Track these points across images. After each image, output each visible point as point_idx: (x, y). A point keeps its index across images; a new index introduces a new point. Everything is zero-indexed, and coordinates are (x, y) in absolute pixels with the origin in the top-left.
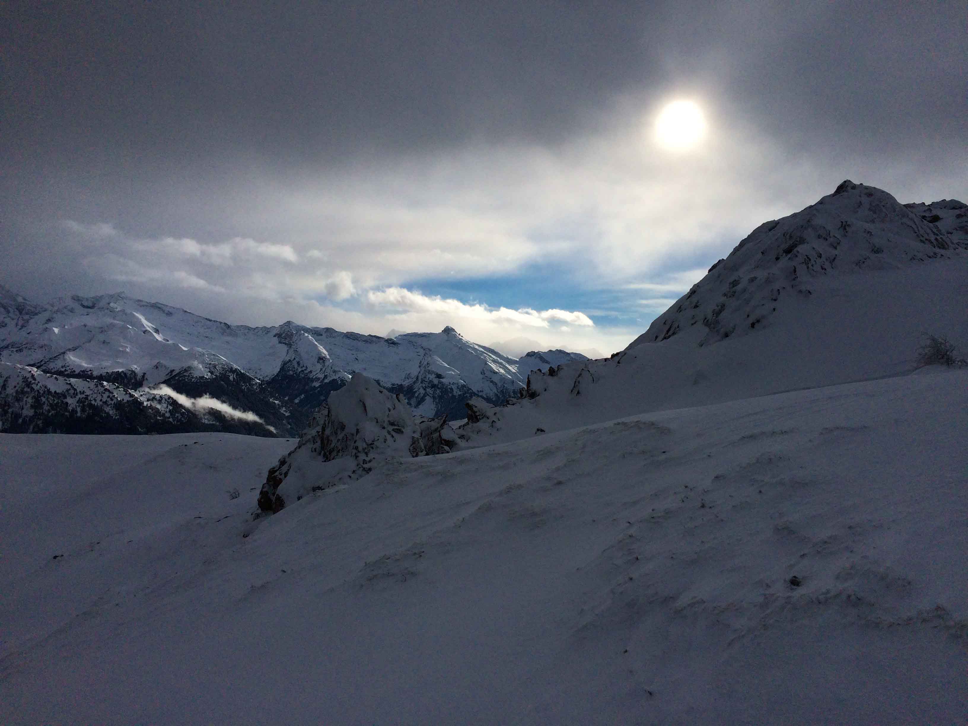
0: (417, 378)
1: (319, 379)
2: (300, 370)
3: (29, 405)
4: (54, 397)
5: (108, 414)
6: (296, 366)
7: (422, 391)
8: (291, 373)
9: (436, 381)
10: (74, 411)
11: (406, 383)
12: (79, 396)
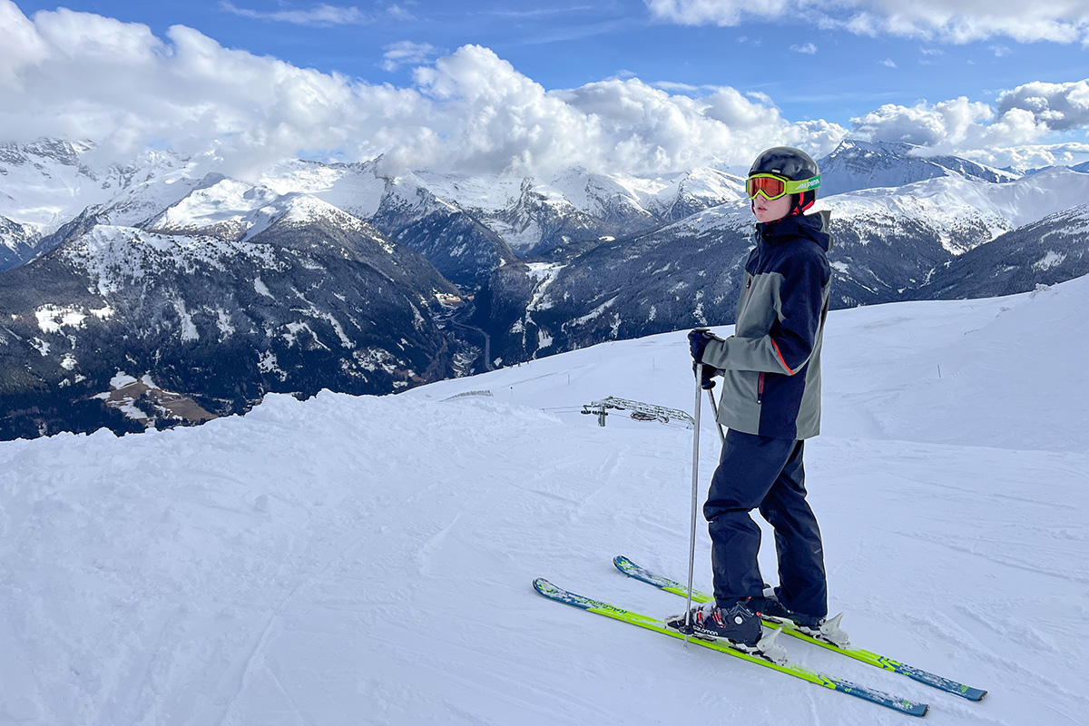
0: (520, 202)
1: (420, 211)
2: (400, 204)
3: (138, 266)
4: (160, 255)
5: (214, 267)
6: (395, 201)
7: (526, 215)
8: (392, 208)
9: (539, 204)
10: (182, 269)
11: (509, 209)
12: (185, 252)
